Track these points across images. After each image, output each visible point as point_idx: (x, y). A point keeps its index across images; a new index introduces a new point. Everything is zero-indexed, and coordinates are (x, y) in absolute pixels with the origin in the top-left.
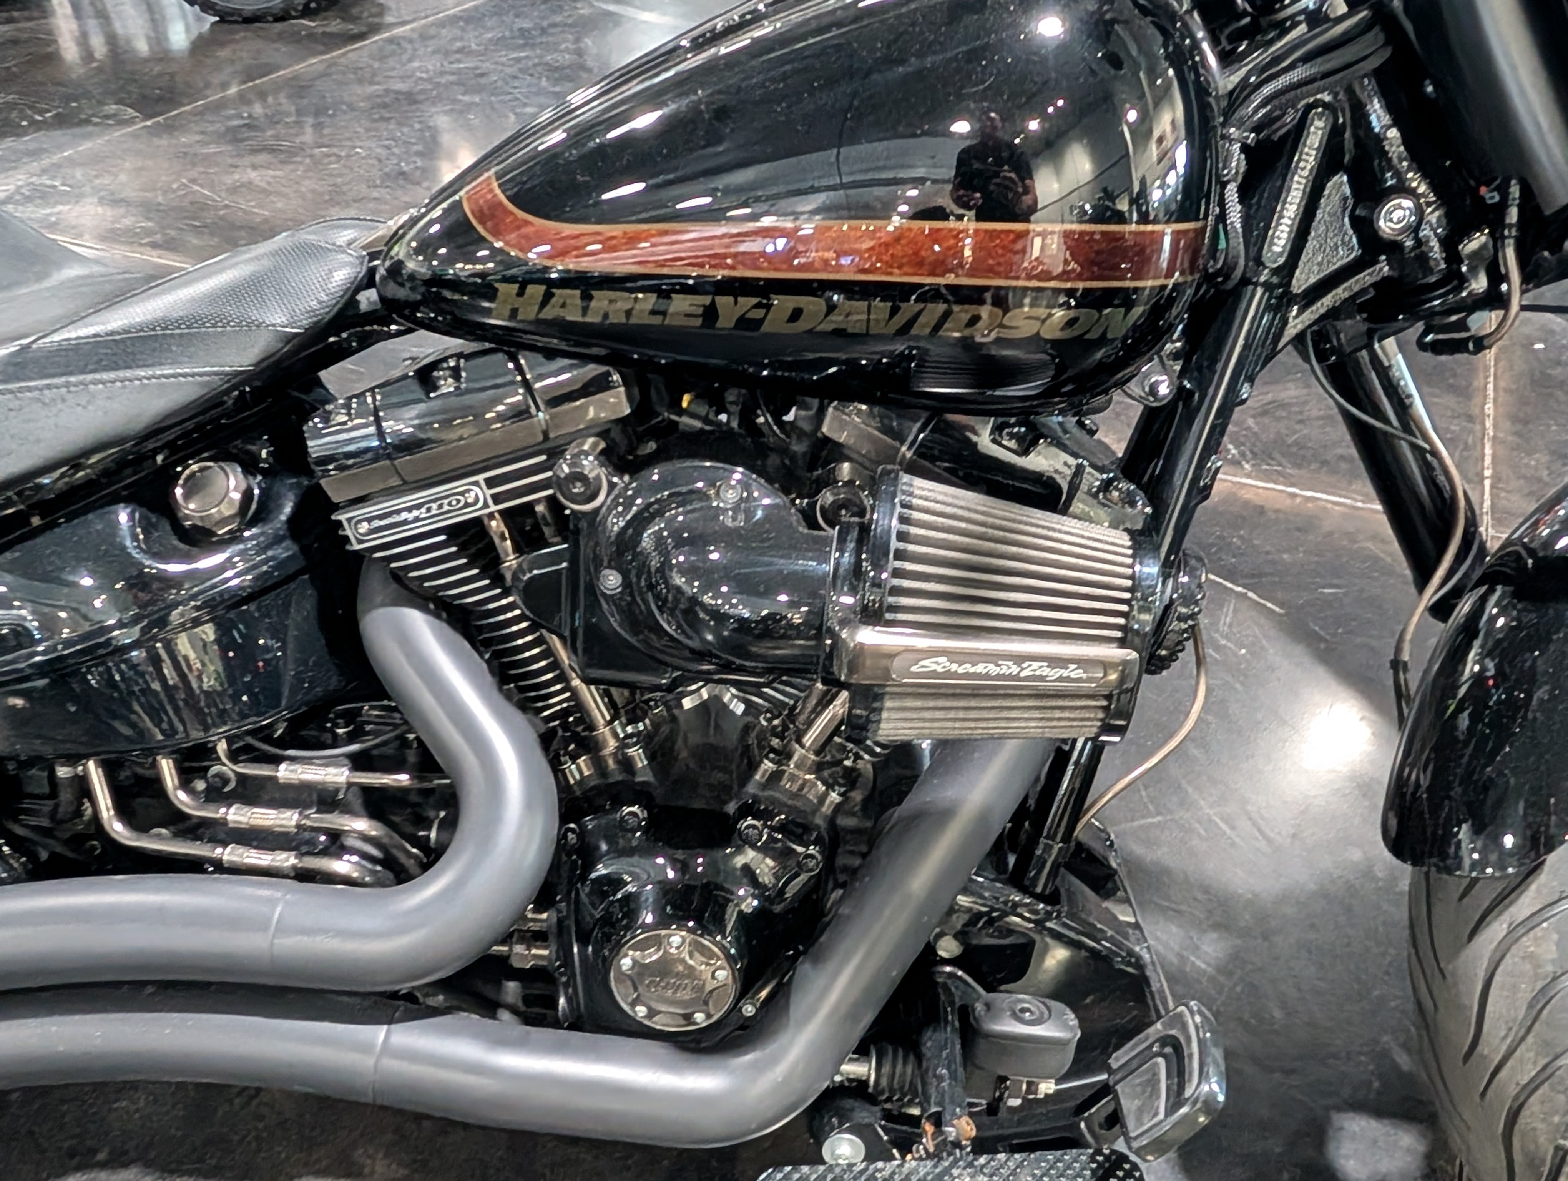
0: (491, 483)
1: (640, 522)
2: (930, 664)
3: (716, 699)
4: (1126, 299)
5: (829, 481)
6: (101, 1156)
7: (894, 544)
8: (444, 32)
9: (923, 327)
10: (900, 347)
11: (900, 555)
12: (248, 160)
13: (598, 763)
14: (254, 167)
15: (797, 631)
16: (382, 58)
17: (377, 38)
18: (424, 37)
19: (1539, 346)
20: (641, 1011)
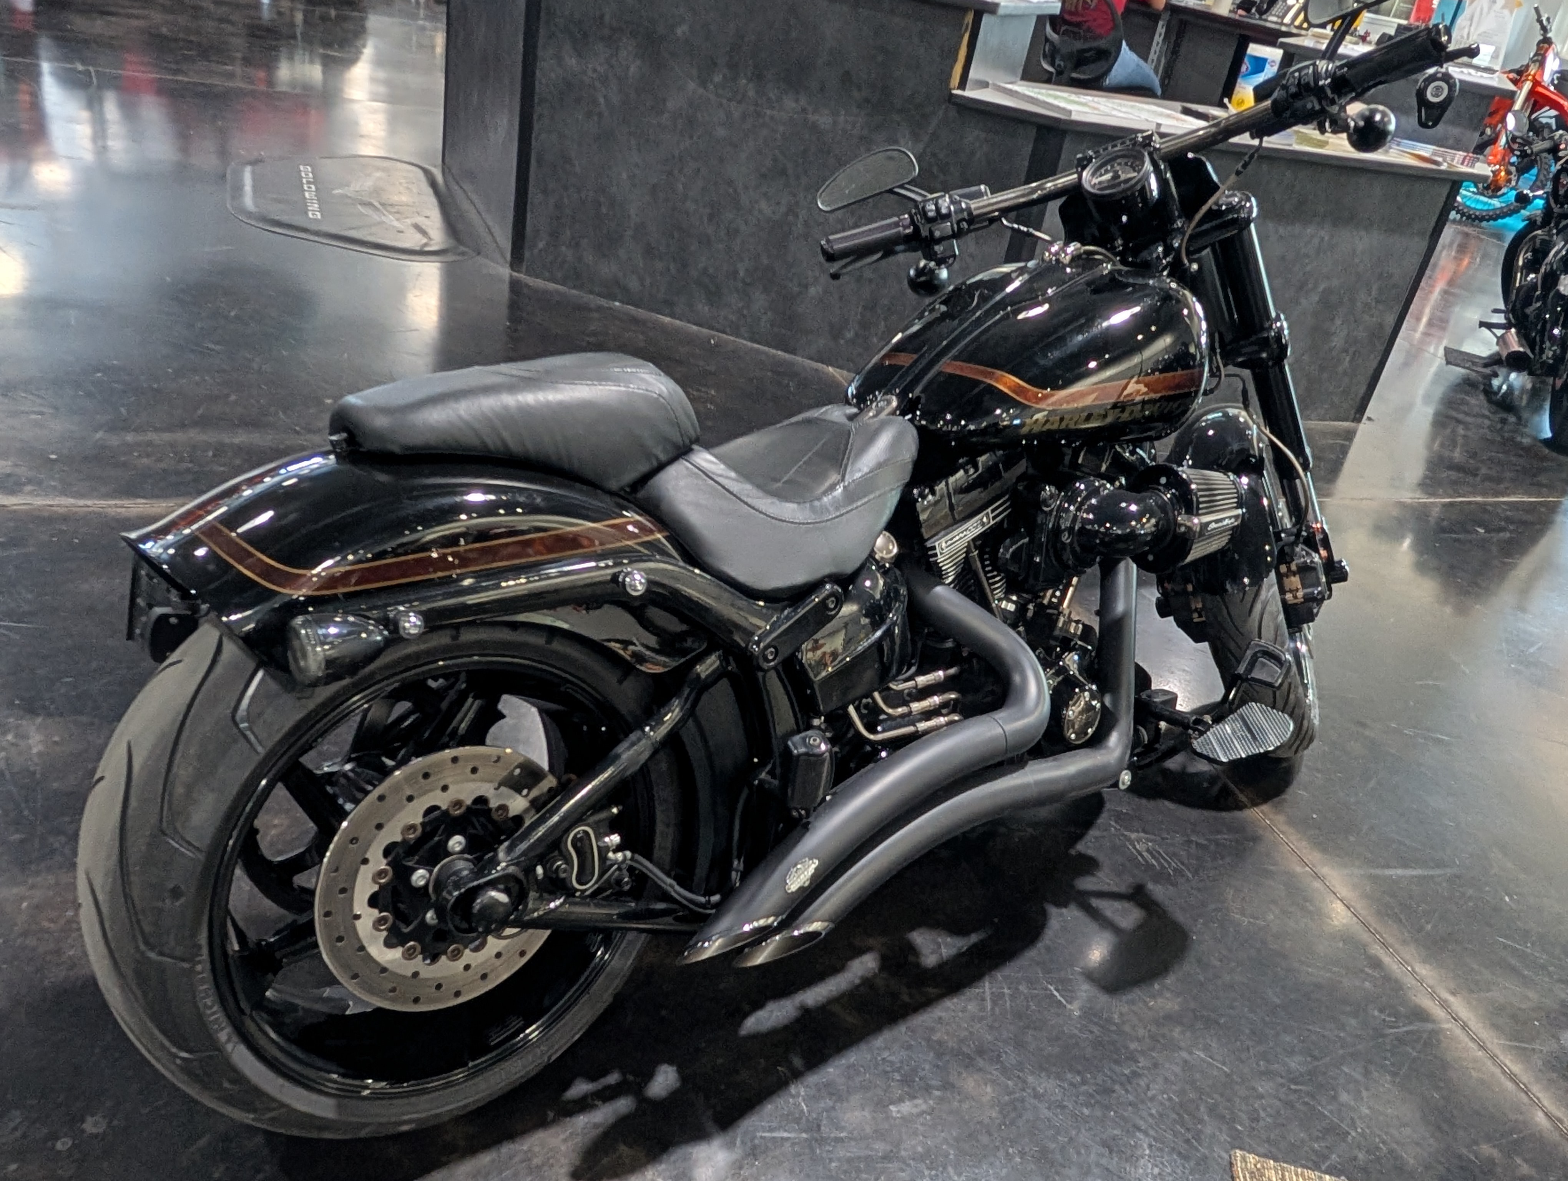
0: (992, 511)
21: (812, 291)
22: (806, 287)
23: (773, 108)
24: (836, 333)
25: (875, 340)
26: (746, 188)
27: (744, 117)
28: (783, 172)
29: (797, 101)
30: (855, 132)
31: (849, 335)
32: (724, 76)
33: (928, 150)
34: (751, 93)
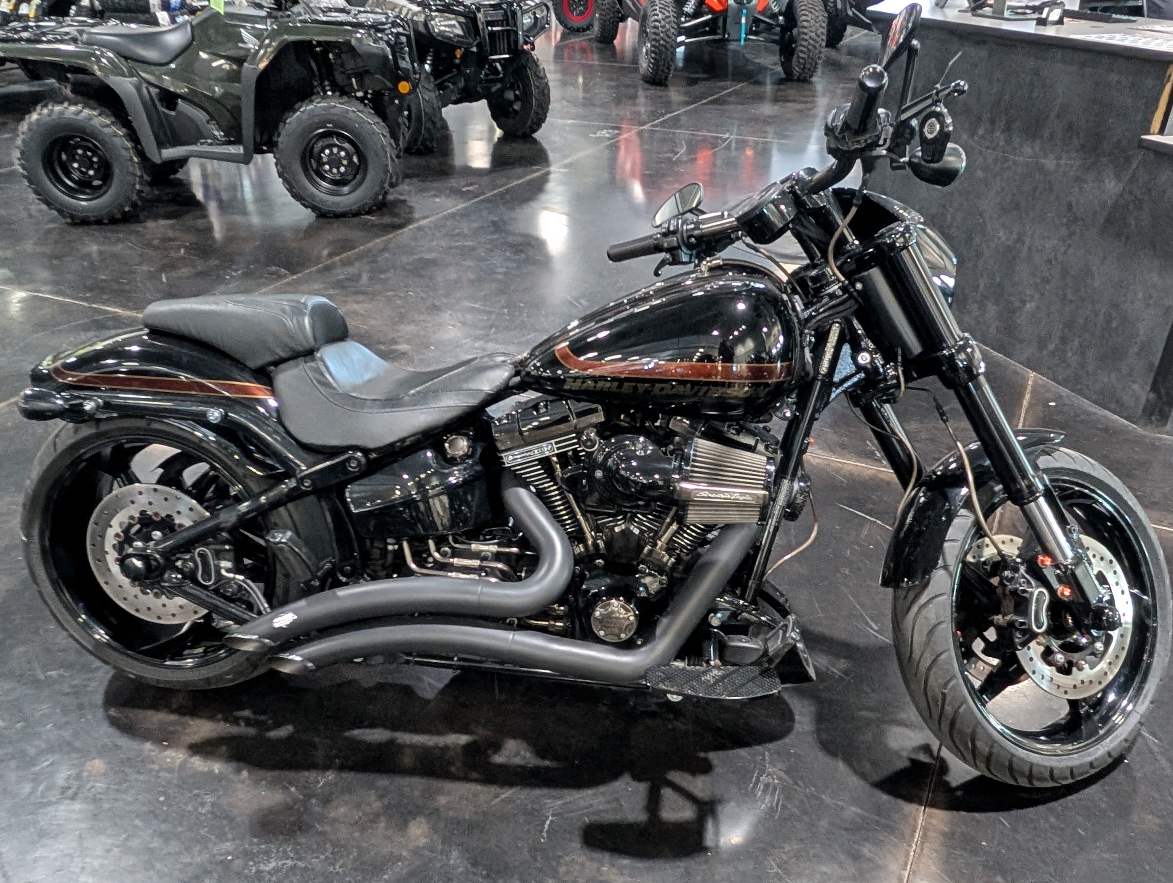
0: (556, 443)
1: (609, 455)
2: (703, 494)
3: (627, 529)
4: (767, 385)
5: (672, 443)
6: (366, 723)
7: (692, 457)
8: (448, 223)
9: (701, 394)
10: (696, 399)
11: (694, 461)
12: (350, 299)
13: (586, 546)
14: (358, 302)
15: (661, 487)
16: (416, 239)
17: (411, 227)
18: (438, 226)
19: (1052, 404)
20: (602, 633)
21: (1028, 306)
22: (1024, 302)
23: (1015, 155)
24: (1042, 344)
25: (1070, 354)
26: (991, 218)
27: (995, 161)
28: (1017, 206)
29: (1032, 147)
30: (1072, 173)
31: (1051, 347)
32: (986, 130)
33: (1127, 189)
34: (1002, 143)
